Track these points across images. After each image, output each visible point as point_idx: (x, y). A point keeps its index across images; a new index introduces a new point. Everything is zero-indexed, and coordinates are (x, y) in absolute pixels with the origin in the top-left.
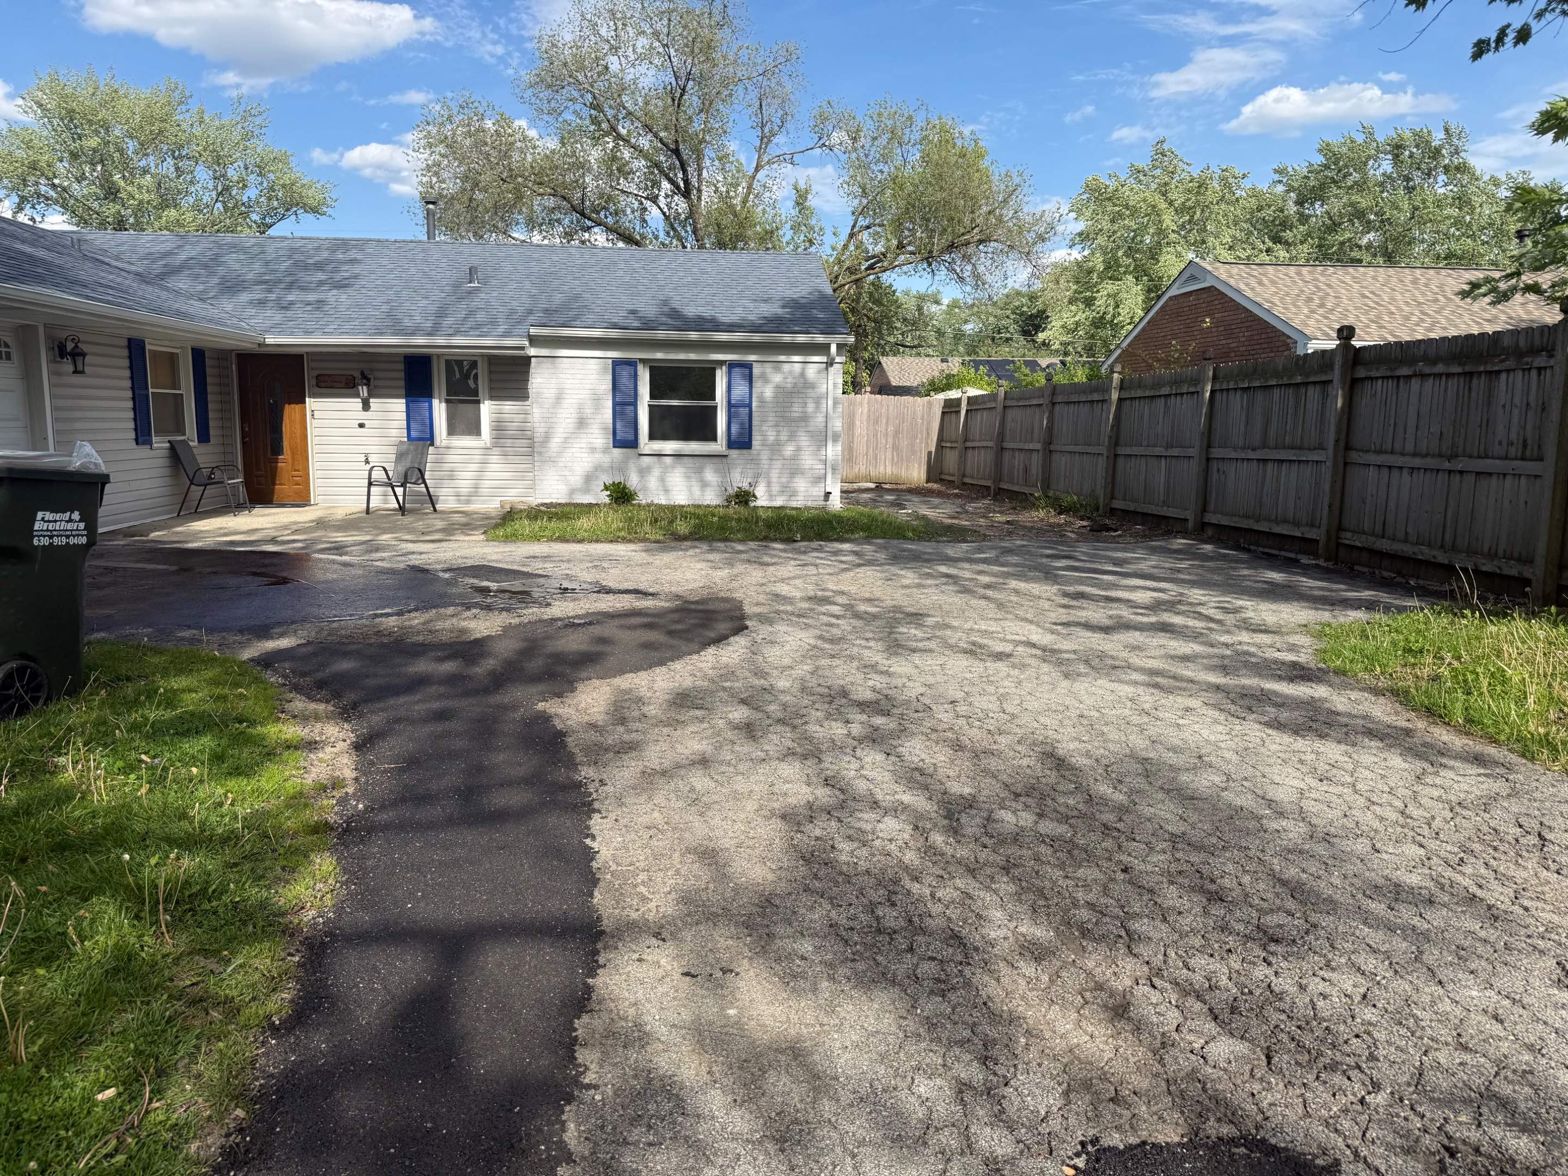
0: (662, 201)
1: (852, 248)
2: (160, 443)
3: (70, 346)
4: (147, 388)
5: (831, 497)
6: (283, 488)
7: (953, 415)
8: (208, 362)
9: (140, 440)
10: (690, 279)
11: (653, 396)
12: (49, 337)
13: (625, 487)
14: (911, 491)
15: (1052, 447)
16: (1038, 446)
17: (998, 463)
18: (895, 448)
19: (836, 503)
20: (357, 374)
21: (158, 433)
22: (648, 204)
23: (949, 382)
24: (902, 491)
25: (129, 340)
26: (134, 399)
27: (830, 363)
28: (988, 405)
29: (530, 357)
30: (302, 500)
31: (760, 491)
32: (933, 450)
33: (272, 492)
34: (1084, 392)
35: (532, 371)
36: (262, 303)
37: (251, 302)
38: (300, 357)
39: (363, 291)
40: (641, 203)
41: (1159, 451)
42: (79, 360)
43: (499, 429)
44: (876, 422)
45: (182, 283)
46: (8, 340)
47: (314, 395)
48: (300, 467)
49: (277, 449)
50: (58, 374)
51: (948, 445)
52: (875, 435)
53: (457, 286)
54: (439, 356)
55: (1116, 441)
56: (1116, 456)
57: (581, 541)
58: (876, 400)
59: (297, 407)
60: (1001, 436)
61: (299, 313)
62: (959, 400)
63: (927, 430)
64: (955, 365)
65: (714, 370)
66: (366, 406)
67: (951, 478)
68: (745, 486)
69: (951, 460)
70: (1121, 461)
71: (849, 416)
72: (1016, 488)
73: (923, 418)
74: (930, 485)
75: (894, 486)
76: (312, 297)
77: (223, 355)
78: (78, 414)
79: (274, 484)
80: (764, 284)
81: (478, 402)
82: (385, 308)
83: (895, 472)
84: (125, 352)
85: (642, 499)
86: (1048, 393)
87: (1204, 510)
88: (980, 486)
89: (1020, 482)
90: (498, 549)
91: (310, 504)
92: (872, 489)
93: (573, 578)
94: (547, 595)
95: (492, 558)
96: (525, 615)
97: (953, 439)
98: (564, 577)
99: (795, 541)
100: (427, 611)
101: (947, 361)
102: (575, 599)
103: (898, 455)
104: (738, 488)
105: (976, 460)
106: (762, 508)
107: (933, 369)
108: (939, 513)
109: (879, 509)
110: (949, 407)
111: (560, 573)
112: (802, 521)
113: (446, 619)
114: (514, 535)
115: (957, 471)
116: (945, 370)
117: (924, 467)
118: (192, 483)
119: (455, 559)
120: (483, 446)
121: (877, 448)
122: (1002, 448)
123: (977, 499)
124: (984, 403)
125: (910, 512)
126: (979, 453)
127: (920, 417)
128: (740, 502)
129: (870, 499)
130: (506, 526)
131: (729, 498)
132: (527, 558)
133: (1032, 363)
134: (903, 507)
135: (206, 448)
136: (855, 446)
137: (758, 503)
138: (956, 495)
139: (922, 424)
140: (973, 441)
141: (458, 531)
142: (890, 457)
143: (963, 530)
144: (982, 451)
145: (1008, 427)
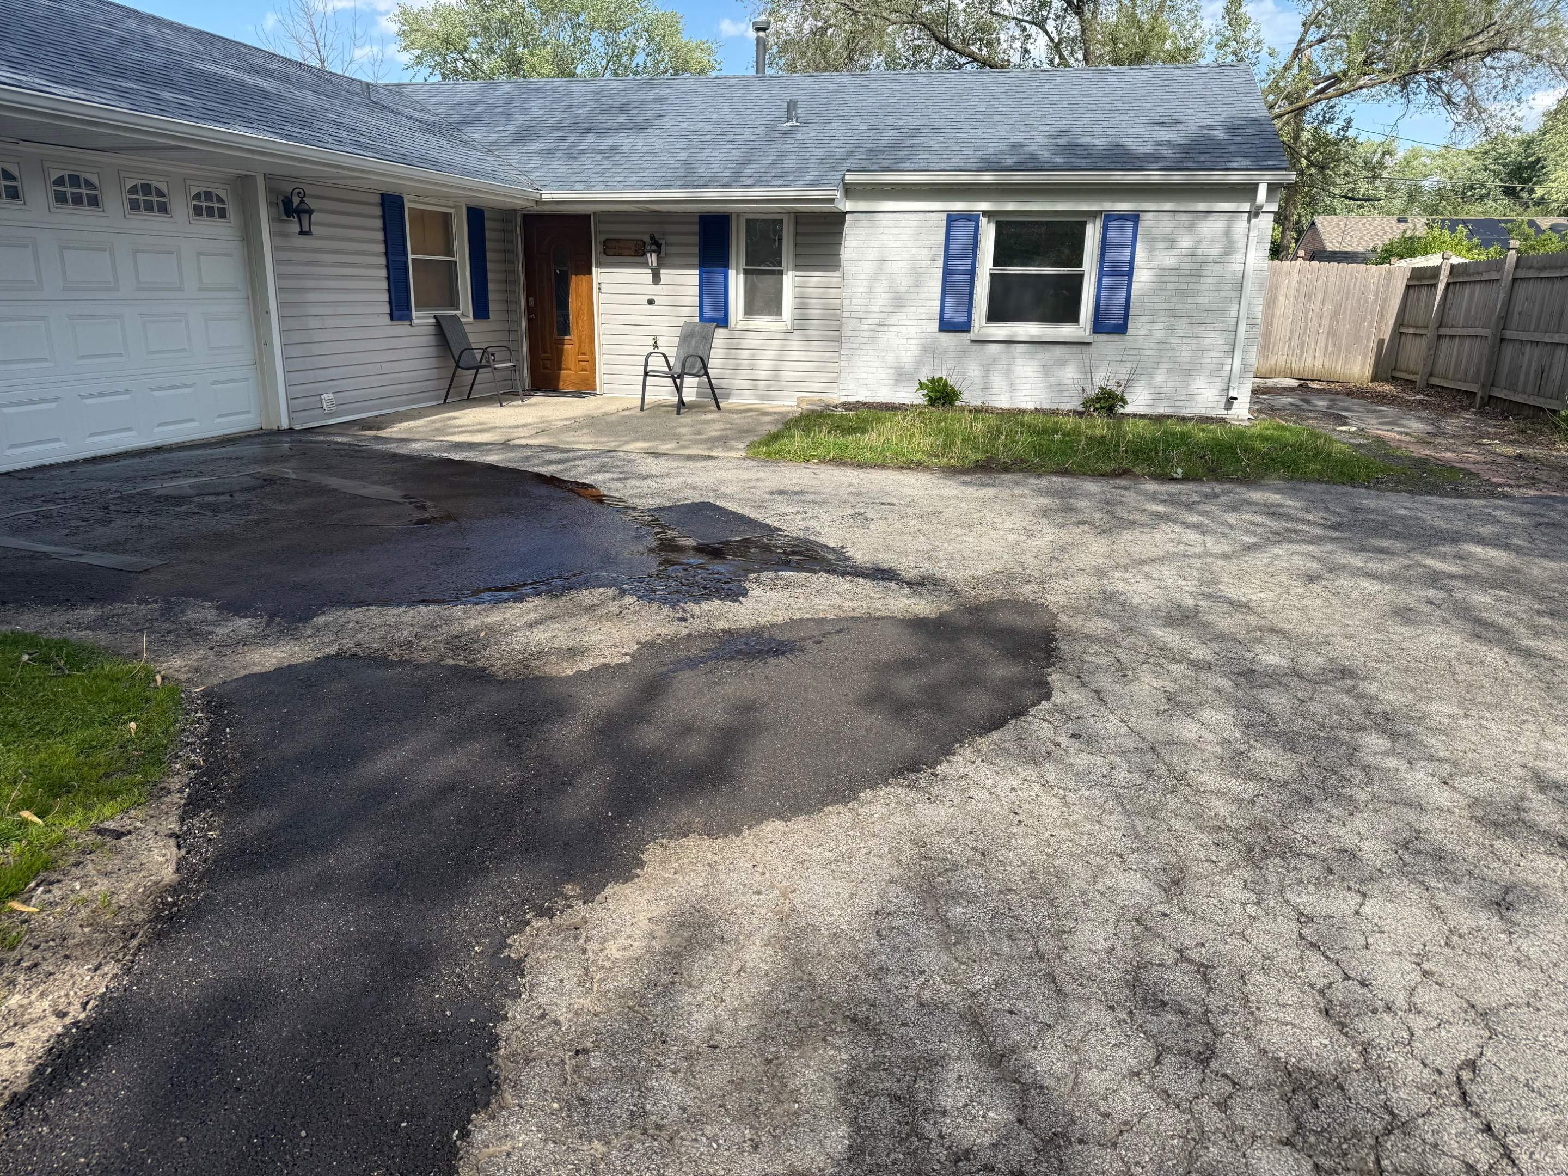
0: (1050, 26)
1: (1296, 69)
2: (423, 318)
3: (296, 201)
4: (405, 254)
5: (1236, 404)
6: (568, 375)
7: (1424, 291)
8: (487, 224)
9: (396, 314)
10: (1065, 104)
11: (996, 263)
12: (270, 190)
13: (946, 385)
14: (1350, 393)
17: (1494, 362)
18: (1332, 333)
19: (1242, 412)
20: (646, 239)
21: (419, 306)
22: (1033, 30)
23: (1409, 247)
24: (1337, 393)
25: (382, 195)
26: (387, 266)
27: (1255, 213)
28: (1485, 277)
29: (844, 214)
30: (586, 388)
31: (1132, 395)
32: (1387, 337)
33: (558, 378)
35: (846, 231)
36: (549, 153)
37: (540, 152)
38: (586, 218)
39: (665, 136)
40: (1024, 29)
42: (305, 218)
43: (802, 305)
44: (1309, 297)
45: (475, 134)
46: (223, 194)
47: (601, 265)
48: (586, 351)
49: (565, 329)
50: (284, 235)
51: (1411, 331)
52: (1306, 312)
53: (772, 128)
54: (738, 215)
57: (861, 466)
58: (1312, 270)
59: (585, 278)
60: (1504, 320)
61: (587, 162)
62: (1436, 271)
63: (1382, 309)
64: (1418, 225)
65: (1083, 225)
66: (656, 279)
67: (1411, 377)
68: (1112, 387)
69: (1414, 351)
71: (1270, 290)
72: (1519, 398)
73: (1376, 295)
74: (1378, 386)
75: (1324, 386)
76: (606, 144)
77: (507, 215)
78: (311, 284)
79: (560, 369)
80: (1167, 105)
81: (781, 273)
82: (683, 155)
83: (1328, 365)
84: (378, 211)
85: (971, 399)
88: (1458, 391)
89: (1529, 389)
90: (746, 475)
91: (596, 394)
92: (1293, 389)
93: (812, 537)
94: (754, 572)
95: (727, 490)
96: (692, 616)
97: (1421, 324)
98: (801, 533)
99: (1173, 480)
100: (562, 595)
101: (1406, 221)
102: (790, 584)
103: (1334, 342)
104: (1101, 388)
105: (1455, 353)
106: (1135, 416)
107: (1387, 229)
108: (1401, 433)
109: (1307, 423)
110: (1419, 279)
111: (801, 524)
112: (1187, 445)
113: (574, 615)
114: (779, 453)
115: (1420, 368)
116: (1405, 231)
117: (1371, 361)
118: (458, 366)
119: (680, 490)
120: (783, 329)
121: (1305, 333)
122: (1502, 340)
123: (1453, 410)
124: (1479, 273)
125: (1354, 429)
126: (1460, 345)
127: (1372, 293)
128: (1102, 408)
129: (1291, 404)
130: (775, 437)
131: (1087, 403)
132: (772, 493)
133: (1532, 224)
134: (1342, 420)
135: (482, 325)
136: (1274, 329)
137: (1129, 409)
138: (1420, 402)
139: (1376, 301)
140: (1453, 326)
141: (723, 440)
142: (1323, 345)
143: (1450, 468)
144: (1468, 342)
145: (1517, 309)
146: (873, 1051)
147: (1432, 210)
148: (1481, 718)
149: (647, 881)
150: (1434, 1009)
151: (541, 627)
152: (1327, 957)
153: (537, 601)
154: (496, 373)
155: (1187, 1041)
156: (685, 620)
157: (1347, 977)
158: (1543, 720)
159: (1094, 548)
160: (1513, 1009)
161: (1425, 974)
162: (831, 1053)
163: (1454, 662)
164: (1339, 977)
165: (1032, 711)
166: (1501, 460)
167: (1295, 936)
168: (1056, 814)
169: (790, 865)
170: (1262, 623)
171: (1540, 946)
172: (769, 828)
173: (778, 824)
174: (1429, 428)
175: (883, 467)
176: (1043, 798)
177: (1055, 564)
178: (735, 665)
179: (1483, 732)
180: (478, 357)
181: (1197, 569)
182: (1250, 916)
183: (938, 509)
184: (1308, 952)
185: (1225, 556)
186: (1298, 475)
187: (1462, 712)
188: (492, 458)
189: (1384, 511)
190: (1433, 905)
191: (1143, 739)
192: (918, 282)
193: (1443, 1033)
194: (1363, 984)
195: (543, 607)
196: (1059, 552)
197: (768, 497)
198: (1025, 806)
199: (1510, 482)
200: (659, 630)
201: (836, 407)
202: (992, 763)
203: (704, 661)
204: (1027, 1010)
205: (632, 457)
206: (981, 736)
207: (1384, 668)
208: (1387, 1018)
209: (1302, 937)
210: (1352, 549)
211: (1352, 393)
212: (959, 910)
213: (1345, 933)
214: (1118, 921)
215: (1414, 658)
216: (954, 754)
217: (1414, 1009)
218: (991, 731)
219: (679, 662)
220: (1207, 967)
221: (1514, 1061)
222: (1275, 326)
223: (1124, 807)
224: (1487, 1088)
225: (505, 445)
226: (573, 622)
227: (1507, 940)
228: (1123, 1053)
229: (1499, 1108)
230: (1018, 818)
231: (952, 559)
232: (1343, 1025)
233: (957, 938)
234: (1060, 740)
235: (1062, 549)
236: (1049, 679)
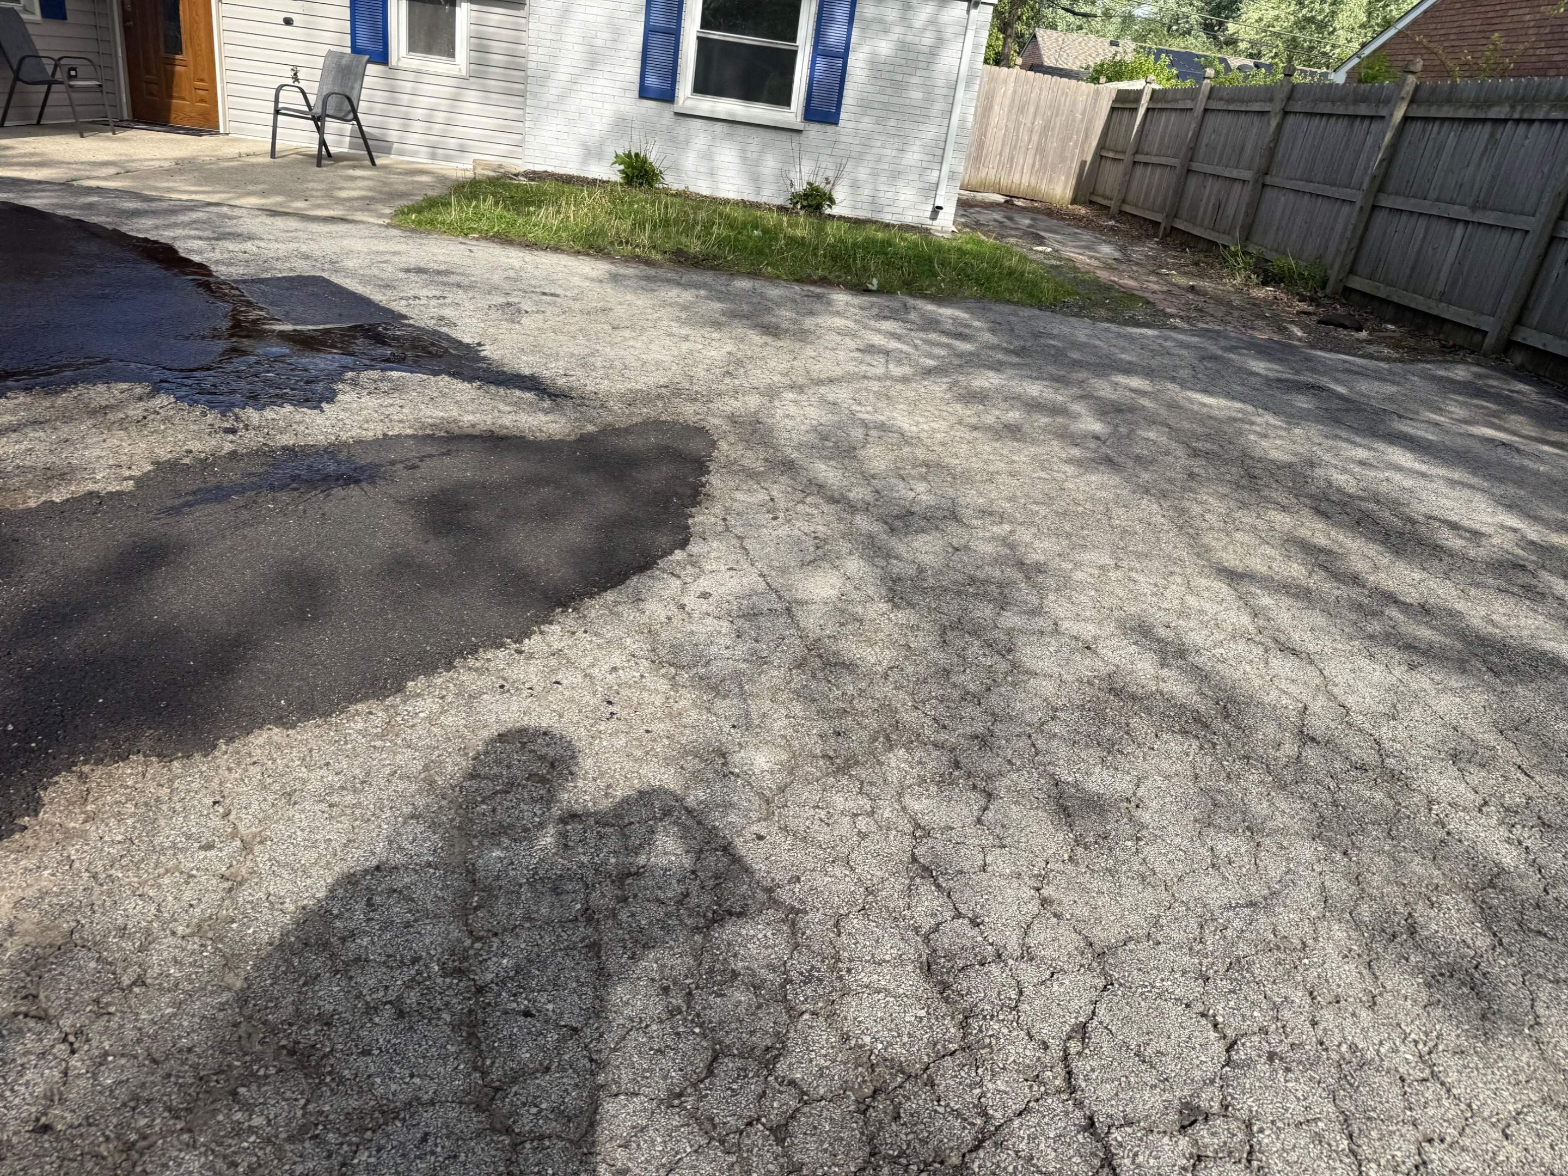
5: (941, 214)
6: (182, 105)
7: (1126, 115)
11: (704, 25)
13: (646, 162)
15: (1268, 180)
16: (1248, 175)
17: (1180, 192)
18: (1041, 150)
19: (946, 223)
23: (1116, 71)
24: (1039, 212)
28: (1181, 105)
30: (205, 125)
31: (840, 194)
32: (1089, 159)
33: (168, 109)
34: (1342, 100)
41: (1455, 211)
43: (480, 47)
44: (1022, 109)
48: (205, 76)
49: (177, 47)
51: (1111, 155)
52: (1017, 129)
55: (1381, 185)
56: (1374, 207)
57: (529, 246)
58: (1027, 80)
60: (1193, 151)
62: (1139, 93)
63: (1087, 129)
64: (1128, 50)
67: (1106, 202)
68: (819, 182)
69: (1112, 176)
70: (1380, 218)
71: (987, 98)
72: (1196, 232)
73: (1083, 114)
74: (1075, 208)
75: (1028, 204)
79: (171, 97)
83: (1033, 183)
85: (672, 182)
86: (1281, 95)
87: (1519, 321)
88: (1145, 219)
89: (1206, 223)
90: (382, 246)
91: (217, 133)
92: (999, 205)
93: (445, 329)
94: (352, 370)
95: (350, 264)
96: (246, 427)
97: (1120, 148)
98: (431, 324)
99: (867, 291)
100: (64, 390)
101: (1117, 45)
102: (398, 388)
103: (1041, 160)
104: (809, 184)
105: (1146, 181)
106: (840, 218)
107: (1100, 51)
108: (1091, 257)
109: (1007, 240)
110: (1123, 102)
111: (435, 312)
112: (887, 254)
113: (71, 419)
114: (432, 222)
115: (1115, 194)
116: (1115, 55)
117: (1072, 182)
118: (17, 79)
119: (288, 258)
120: (456, 73)
121: (1015, 148)
122: (1189, 171)
123: (1139, 238)
124: (1176, 101)
125: (1049, 250)
126: (1152, 173)
127: (1080, 111)
128: (810, 206)
129: (996, 220)
130: (432, 204)
131: (795, 198)
132: (408, 271)
133: (1223, 61)
134: (1041, 240)
135: (53, 27)
136: (987, 141)
137: (836, 211)
138: (1112, 228)
139: (1082, 121)
140: (1147, 154)
141: (368, 203)
142: (1031, 161)
143: (1130, 297)
144: (1158, 171)
145: (1205, 140)
146: (304, 1107)
147: (1140, 38)
148: (1131, 570)
149: (36, 835)
150: (1048, 953)
151: (14, 436)
152: (939, 886)
153: (22, 398)
154: (75, 95)
155: (752, 1033)
156: (233, 431)
157: (958, 915)
158: (1189, 571)
159: (772, 364)
160: (1131, 946)
161: (1045, 902)
162: (238, 1116)
163: (1111, 505)
164: (948, 915)
165: (661, 564)
166: (1175, 290)
167: (906, 858)
168: (659, 700)
169: (270, 798)
170: (930, 457)
171: (1166, 855)
172: (260, 741)
173: (276, 733)
174: (1117, 255)
175: (557, 249)
176: (649, 681)
177: (727, 380)
178: (284, 497)
179: (1131, 585)
180: (50, 70)
181: (875, 393)
182: (860, 832)
183: (609, 305)
184: (918, 880)
185: (905, 380)
186: (989, 295)
187: (1112, 563)
188: (36, 201)
189: (1065, 337)
190: (1061, 806)
191: (780, 598)
192: (617, 33)
193: (1055, 988)
194: (975, 923)
195: (28, 408)
196: (735, 365)
197: (402, 275)
198: (624, 692)
199: (1182, 314)
200: (190, 445)
201: (516, 175)
202: (596, 634)
203: (242, 490)
204: (550, 1007)
205: (237, 212)
206: (591, 597)
207: (1044, 511)
208: (995, 970)
209: (914, 859)
210: (1030, 377)
211: (1051, 212)
212: (496, 853)
213: (963, 850)
214: (701, 851)
215: (1073, 500)
216: (551, 623)
217: (1027, 955)
218: (605, 589)
219: (208, 491)
220: (798, 912)
221: (1127, 1020)
222: (988, 136)
223: (742, 688)
224: (1094, 1064)
225: (66, 186)
226: (64, 431)
227: (1134, 849)
228: (665, 1063)
229: (1106, 1090)
230: (612, 709)
231: (611, 367)
232: (946, 986)
233: (481, 898)
234: (685, 600)
235: (739, 363)
236: (690, 521)
